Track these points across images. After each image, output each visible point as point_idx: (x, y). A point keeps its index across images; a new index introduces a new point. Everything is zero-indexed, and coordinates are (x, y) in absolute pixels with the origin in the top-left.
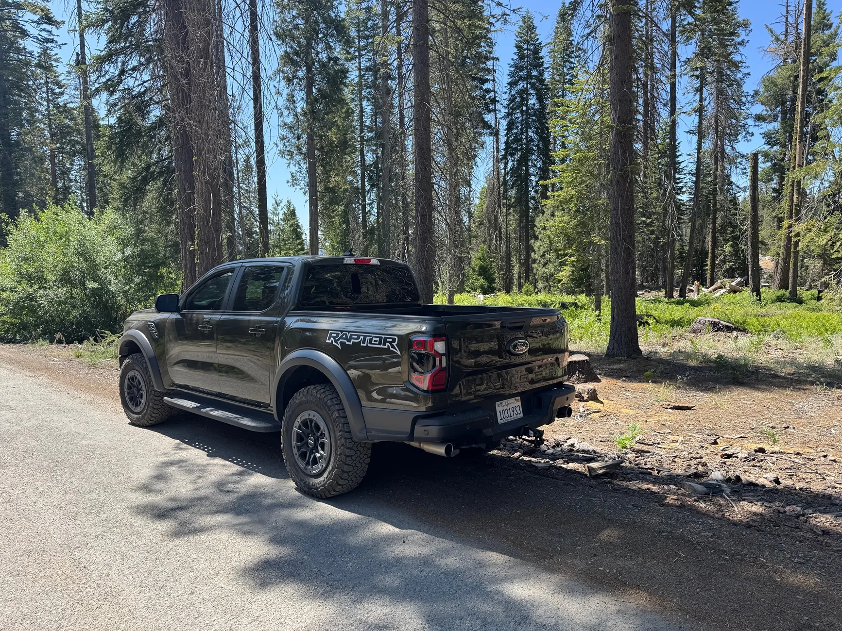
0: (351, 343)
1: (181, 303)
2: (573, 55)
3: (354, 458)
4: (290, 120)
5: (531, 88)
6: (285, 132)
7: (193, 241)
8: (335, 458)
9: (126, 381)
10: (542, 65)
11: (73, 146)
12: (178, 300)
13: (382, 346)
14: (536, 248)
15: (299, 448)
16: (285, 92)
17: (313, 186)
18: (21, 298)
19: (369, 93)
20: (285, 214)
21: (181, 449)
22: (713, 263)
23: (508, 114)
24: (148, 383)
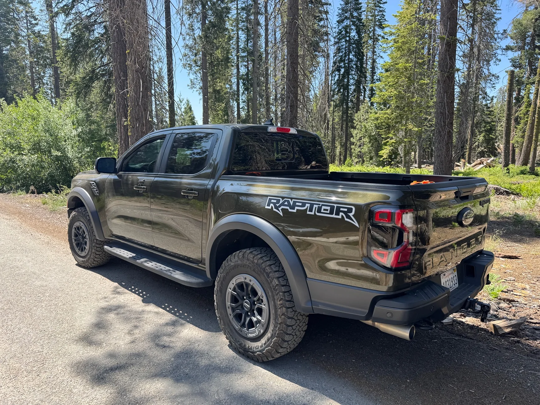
0: (295, 211)
1: (118, 166)
2: (382, 2)
3: (294, 327)
4: (190, 42)
5: (353, 24)
6: (187, 51)
7: (126, 118)
8: (275, 327)
9: (73, 230)
10: (361, 9)
11: (45, 60)
12: (115, 164)
13: (334, 216)
14: (354, 135)
15: (233, 309)
16: (187, 23)
17: (205, 89)
18: (6, 161)
19: (244, 26)
20: (185, 108)
21: (119, 293)
22: (470, 148)
23: (336, 43)
24: (91, 232)
